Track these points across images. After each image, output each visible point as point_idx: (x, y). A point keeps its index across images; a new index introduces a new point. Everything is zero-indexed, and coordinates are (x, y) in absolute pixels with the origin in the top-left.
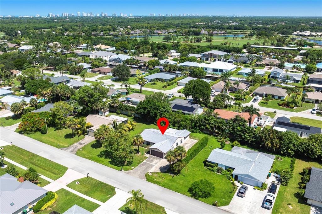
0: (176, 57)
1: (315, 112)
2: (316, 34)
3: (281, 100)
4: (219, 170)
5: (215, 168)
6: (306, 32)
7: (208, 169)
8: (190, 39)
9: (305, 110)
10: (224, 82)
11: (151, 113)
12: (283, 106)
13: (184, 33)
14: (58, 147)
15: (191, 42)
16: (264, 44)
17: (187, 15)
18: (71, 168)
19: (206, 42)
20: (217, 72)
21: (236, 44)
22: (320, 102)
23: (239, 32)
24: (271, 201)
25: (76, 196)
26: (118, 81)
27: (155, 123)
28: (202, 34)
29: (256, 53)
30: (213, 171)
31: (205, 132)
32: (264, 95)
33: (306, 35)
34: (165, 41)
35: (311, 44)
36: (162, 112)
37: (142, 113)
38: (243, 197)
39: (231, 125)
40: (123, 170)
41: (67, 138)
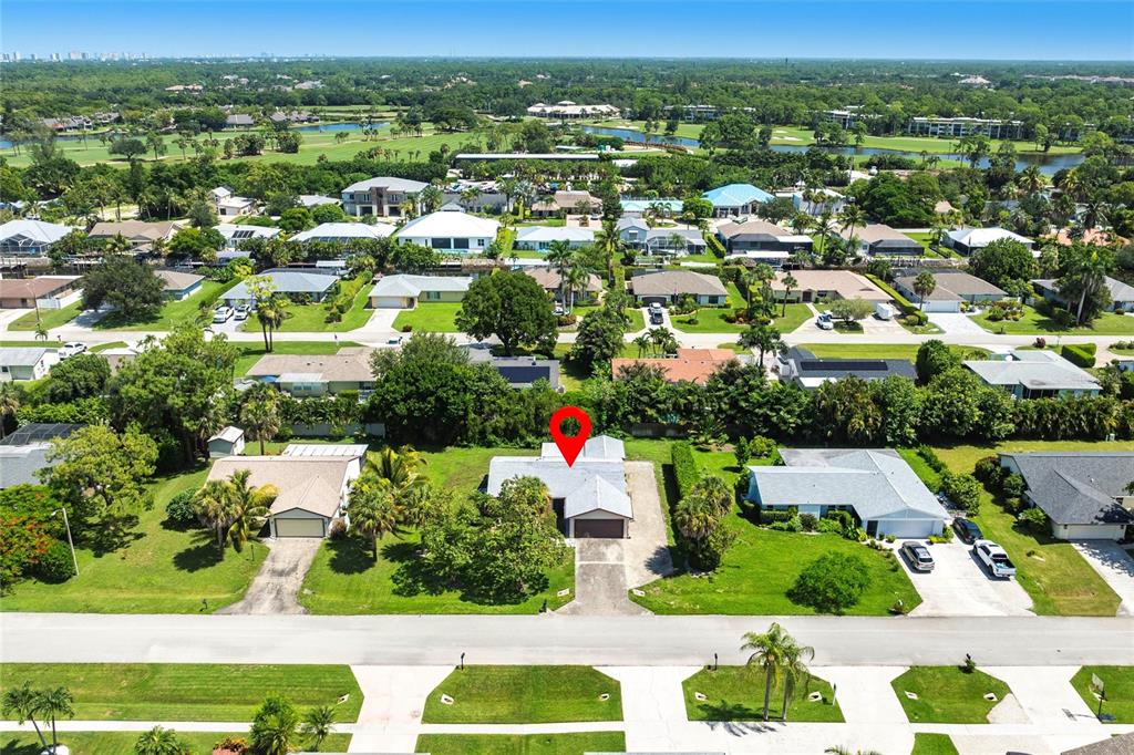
0: (242, 211)
1: (830, 325)
2: (594, 109)
3: (720, 307)
4: (808, 524)
5: (796, 521)
6: (566, 105)
7: (774, 528)
8: (223, 144)
9: (801, 324)
10: (558, 272)
11: (452, 408)
12: (741, 322)
13: (159, 125)
14: (204, 608)
15: (229, 157)
16: (491, 148)
17: (84, 55)
18: (358, 661)
19: (277, 151)
20: (450, 247)
21: (411, 153)
22: (814, 296)
23: (359, 112)
24: (1005, 556)
25: (508, 738)
26: (121, 325)
27: (462, 441)
28: (232, 125)
29: (491, 178)
30: (791, 529)
31: (639, 433)
32: (668, 300)
33: (568, 112)
34: (119, 156)
35: (614, 140)
36: (486, 398)
37: (416, 414)
38: (928, 572)
39: (722, 393)
40: (548, 610)
41: (197, 569)
